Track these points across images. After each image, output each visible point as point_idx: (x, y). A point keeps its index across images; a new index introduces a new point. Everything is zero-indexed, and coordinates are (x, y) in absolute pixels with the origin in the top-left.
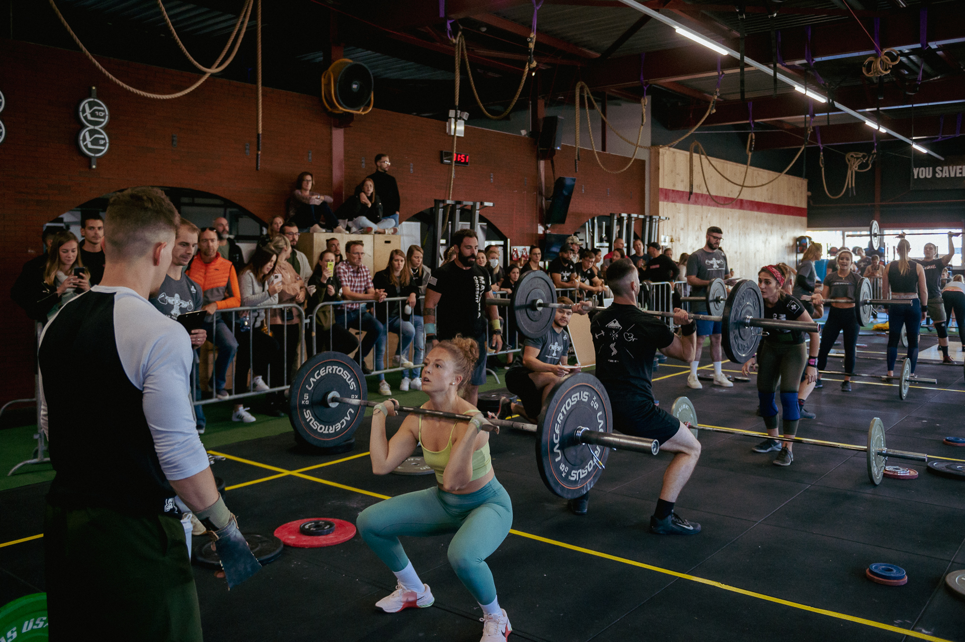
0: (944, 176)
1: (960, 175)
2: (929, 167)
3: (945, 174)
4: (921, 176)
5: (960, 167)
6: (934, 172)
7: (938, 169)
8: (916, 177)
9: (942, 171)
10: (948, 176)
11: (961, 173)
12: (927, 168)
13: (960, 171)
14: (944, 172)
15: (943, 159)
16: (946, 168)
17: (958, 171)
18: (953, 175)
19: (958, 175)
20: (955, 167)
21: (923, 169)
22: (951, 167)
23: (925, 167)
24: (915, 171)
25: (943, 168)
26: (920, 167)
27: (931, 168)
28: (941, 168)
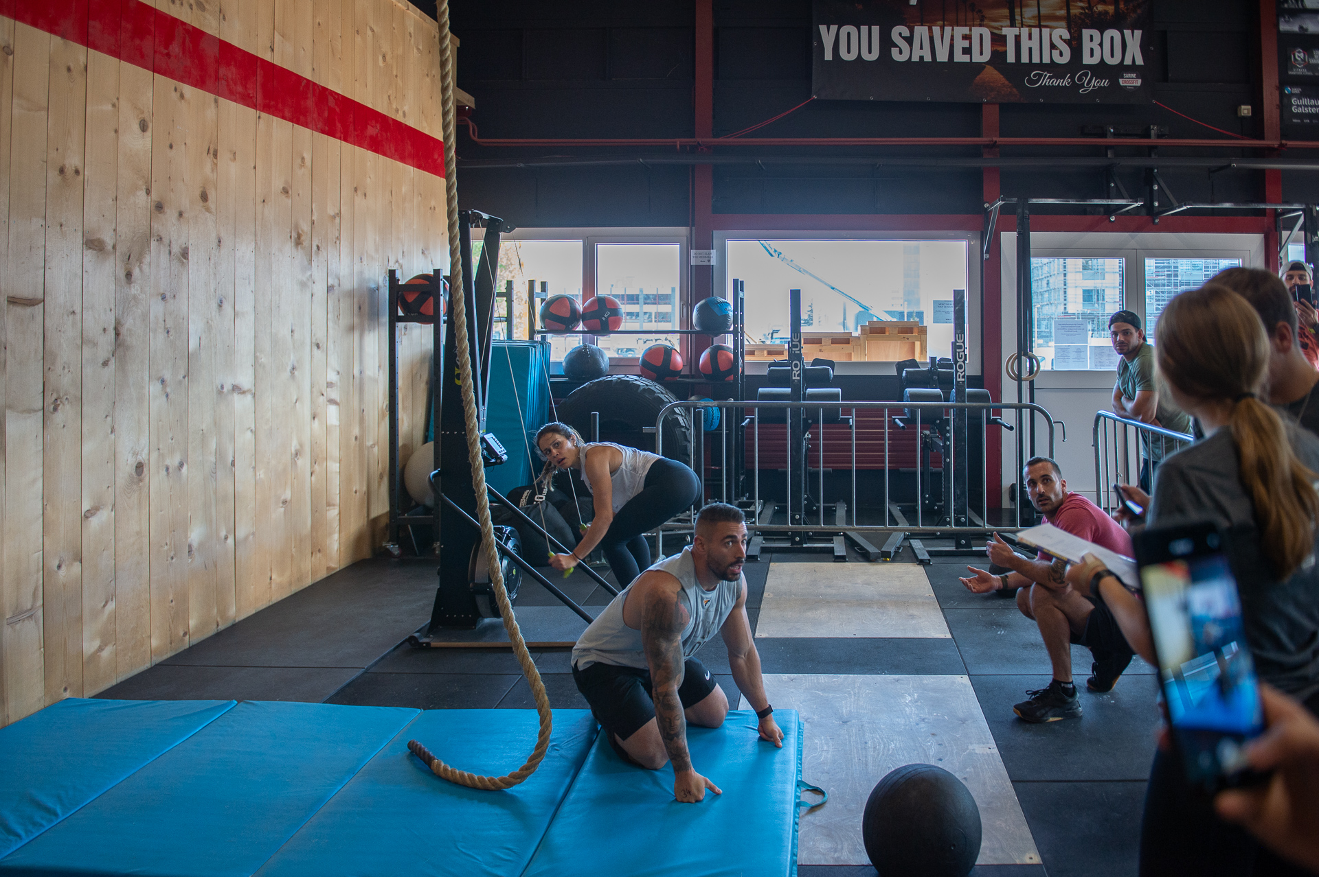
0: (915, 58)
1: (966, 58)
2: (870, 24)
3: (921, 53)
4: (844, 55)
5: (965, 30)
6: (887, 43)
7: (898, 32)
8: (828, 56)
9: (909, 40)
10: (928, 58)
11: (967, 51)
12: (865, 28)
13: (966, 44)
14: (916, 43)
16: (921, 31)
17: (960, 44)
18: (942, 56)
19: (960, 57)
20: (948, 29)
21: (852, 29)
22: (936, 30)
23: (855, 24)
24: (826, 33)
25: (912, 32)
26: (839, 23)
27: (876, 29)
28: (906, 33)
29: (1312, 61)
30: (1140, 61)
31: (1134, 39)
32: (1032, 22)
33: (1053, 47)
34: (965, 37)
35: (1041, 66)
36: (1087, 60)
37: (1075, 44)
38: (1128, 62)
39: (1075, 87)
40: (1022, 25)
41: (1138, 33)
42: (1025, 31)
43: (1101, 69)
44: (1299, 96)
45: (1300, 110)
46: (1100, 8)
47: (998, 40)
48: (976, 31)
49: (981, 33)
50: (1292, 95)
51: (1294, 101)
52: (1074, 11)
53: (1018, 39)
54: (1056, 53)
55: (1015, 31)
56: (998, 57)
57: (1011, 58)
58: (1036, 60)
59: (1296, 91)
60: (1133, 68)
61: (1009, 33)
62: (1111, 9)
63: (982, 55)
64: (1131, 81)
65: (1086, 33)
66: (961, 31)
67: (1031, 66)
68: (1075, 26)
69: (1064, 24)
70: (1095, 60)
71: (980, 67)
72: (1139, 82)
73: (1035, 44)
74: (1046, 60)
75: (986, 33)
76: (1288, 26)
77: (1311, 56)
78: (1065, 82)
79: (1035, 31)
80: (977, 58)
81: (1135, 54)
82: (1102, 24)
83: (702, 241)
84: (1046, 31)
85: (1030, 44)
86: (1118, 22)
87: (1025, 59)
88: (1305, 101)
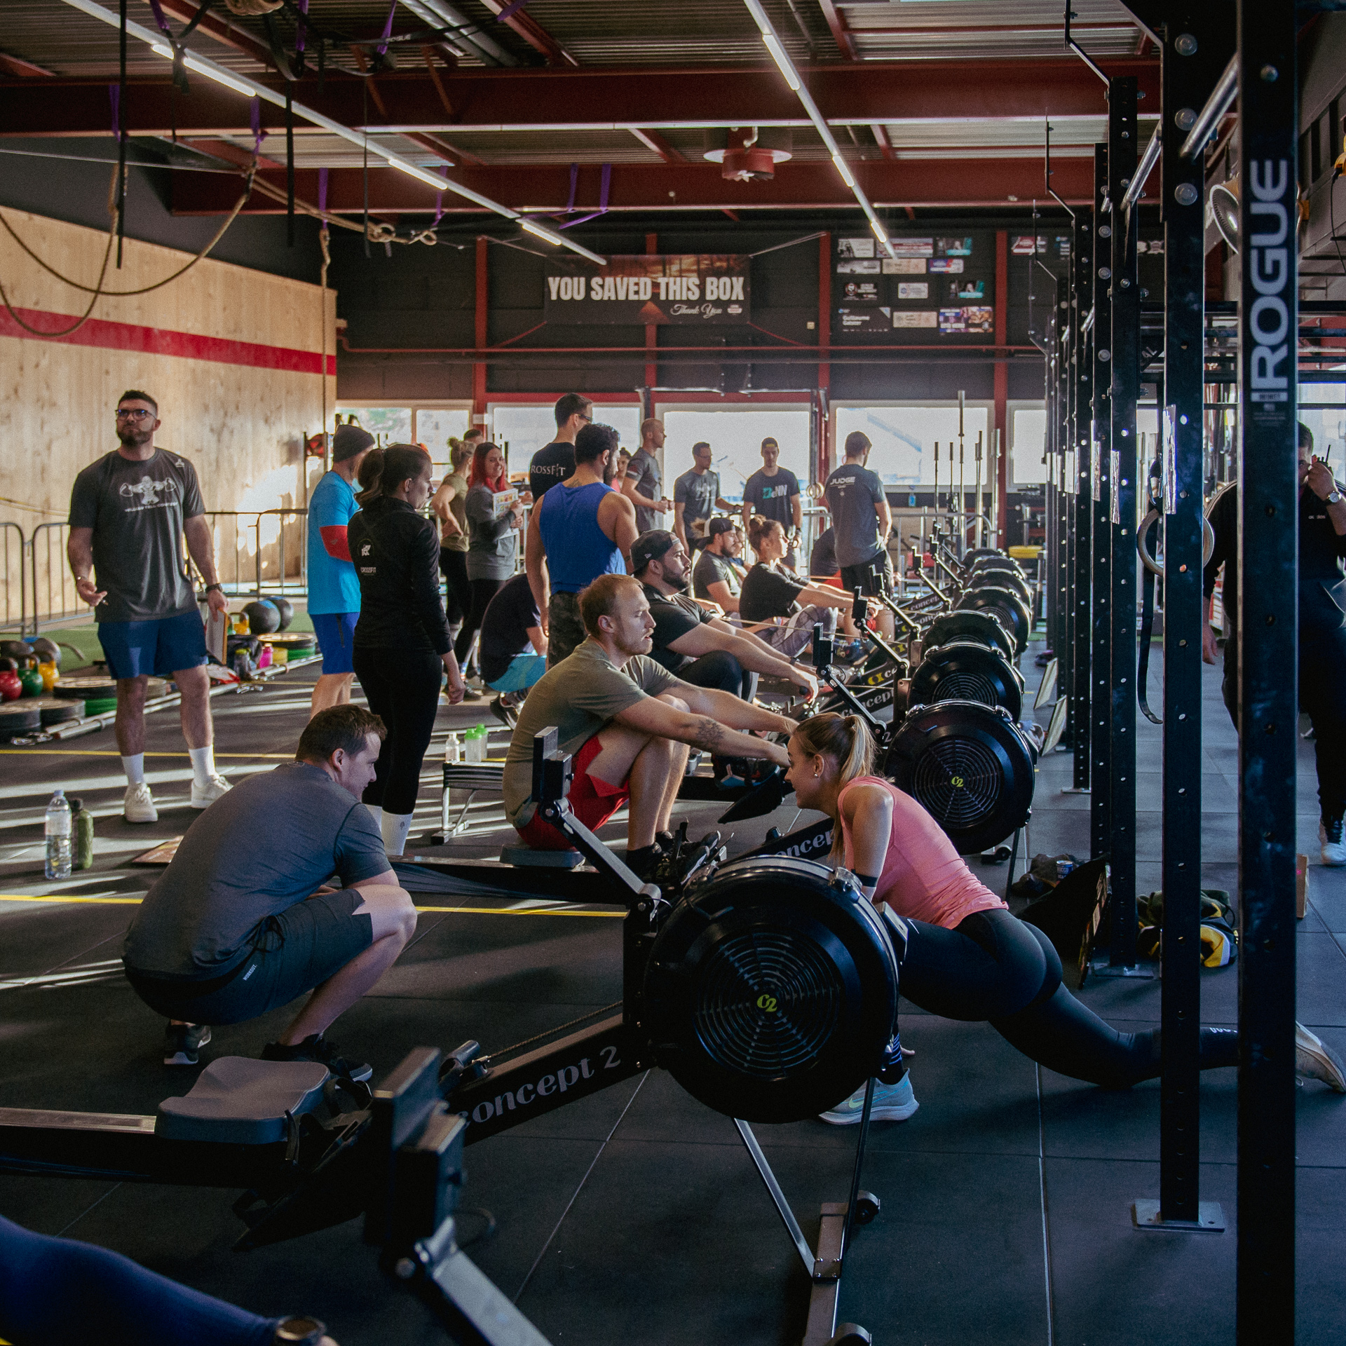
0: (606, 298)
1: (635, 298)
2: (579, 276)
3: (609, 294)
4: (563, 297)
5: (635, 280)
6: (589, 288)
7: (596, 281)
8: (554, 297)
9: (602, 286)
10: (613, 298)
11: (637, 293)
12: (576, 279)
13: (636, 288)
14: (606, 288)
15: (603, 262)
16: (609, 281)
17: (633, 288)
18: (622, 297)
19: (632, 297)
20: (625, 279)
21: (567, 279)
22: (618, 279)
23: (572, 276)
24: (553, 283)
25: (604, 281)
26: (562, 276)
27: (583, 280)
28: (600, 282)
29: (860, 291)
30: (741, 298)
31: (739, 282)
32: (675, 274)
33: (689, 289)
34: (637, 284)
35: (681, 302)
36: (709, 297)
37: (702, 287)
38: (734, 298)
39: (701, 314)
40: (670, 276)
41: (741, 279)
42: (672, 280)
43: (717, 303)
44: (848, 315)
45: (849, 323)
46: (718, 264)
47: (656, 285)
48: (643, 280)
49: (646, 281)
50: (844, 314)
51: (845, 318)
52: (703, 266)
53: (667, 284)
54: (690, 293)
55: (666, 280)
56: (655, 296)
57: (663, 297)
58: (678, 298)
59: (847, 311)
60: (737, 302)
61: (662, 281)
62: (724, 264)
63: (645, 296)
64: (735, 310)
65: (709, 280)
66: (633, 280)
67: (675, 302)
68: (702, 275)
69: (695, 274)
70: (714, 297)
71: (644, 302)
72: (740, 311)
73: (677, 288)
74: (684, 298)
75: (648, 281)
76: (843, 269)
77: (859, 287)
78: (695, 311)
79: (678, 279)
80: (643, 297)
81: (739, 294)
82: (718, 274)
83: (480, 409)
84: (684, 279)
85: (675, 288)
86: (729, 272)
87: (671, 298)
88: (852, 317)
